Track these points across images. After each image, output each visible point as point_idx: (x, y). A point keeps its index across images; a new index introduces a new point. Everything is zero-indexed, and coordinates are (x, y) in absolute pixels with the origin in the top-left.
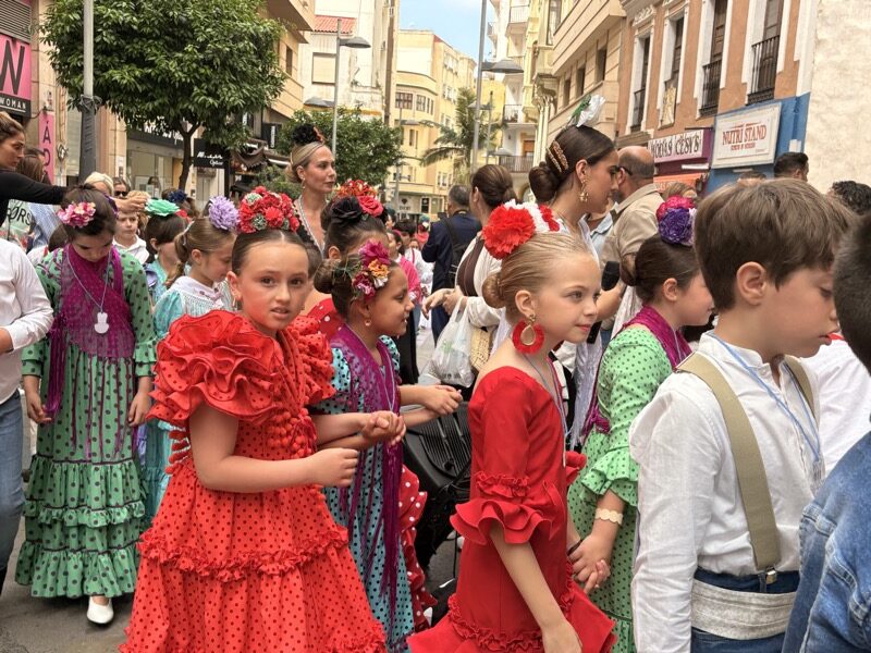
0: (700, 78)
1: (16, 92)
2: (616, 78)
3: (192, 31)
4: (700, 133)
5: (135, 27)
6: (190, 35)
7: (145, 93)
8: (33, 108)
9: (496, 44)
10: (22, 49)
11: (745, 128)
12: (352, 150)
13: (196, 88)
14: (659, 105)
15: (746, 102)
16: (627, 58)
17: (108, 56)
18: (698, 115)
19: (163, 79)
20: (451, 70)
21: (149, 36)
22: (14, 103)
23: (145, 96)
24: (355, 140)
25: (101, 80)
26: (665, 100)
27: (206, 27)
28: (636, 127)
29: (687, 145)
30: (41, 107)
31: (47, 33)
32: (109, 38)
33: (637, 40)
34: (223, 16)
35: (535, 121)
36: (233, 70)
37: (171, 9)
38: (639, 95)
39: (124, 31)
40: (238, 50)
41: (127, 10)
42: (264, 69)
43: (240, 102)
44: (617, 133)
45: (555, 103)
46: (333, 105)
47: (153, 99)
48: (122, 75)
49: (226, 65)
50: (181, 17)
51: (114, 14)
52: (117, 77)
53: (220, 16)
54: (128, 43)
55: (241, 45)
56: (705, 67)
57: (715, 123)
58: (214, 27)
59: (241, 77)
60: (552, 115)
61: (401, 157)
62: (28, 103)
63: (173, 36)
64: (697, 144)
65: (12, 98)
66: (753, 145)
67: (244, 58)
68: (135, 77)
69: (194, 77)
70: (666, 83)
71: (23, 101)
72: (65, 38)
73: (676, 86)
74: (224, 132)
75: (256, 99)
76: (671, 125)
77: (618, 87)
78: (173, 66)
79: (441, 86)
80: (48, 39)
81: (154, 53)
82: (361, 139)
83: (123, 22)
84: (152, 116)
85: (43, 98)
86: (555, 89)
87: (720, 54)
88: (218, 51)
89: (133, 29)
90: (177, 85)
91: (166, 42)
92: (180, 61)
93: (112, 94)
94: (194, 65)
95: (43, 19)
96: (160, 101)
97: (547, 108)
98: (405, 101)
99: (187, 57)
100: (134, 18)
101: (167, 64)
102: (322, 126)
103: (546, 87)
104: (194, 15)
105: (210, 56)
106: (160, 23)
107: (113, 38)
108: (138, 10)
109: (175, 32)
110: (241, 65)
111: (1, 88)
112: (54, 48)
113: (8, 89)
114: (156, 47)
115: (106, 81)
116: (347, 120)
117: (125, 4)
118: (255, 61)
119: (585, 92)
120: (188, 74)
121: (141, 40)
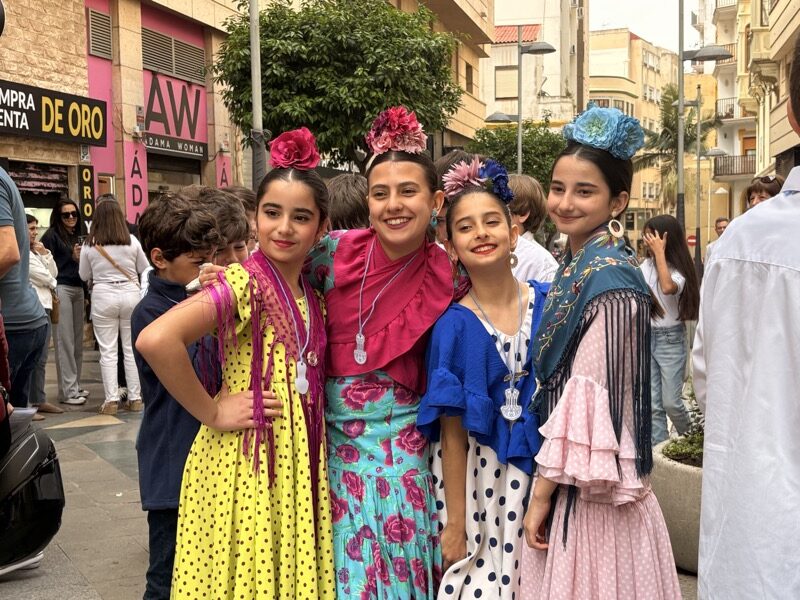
1: (193, 137)
3: (362, 54)
5: (304, 56)
6: (361, 58)
7: (317, 123)
8: (210, 152)
10: (198, 92)
13: (367, 114)
17: (279, 89)
19: (334, 107)
20: (652, 68)
21: (318, 64)
23: (317, 127)
25: (273, 114)
27: (375, 48)
30: (218, 149)
31: (220, 73)
32: (278, 70)
34: (393, 35)
35: (755, 114)
36: (406, 90)
37: (339, 33)
39: (294, 62)
40: (410, 67)
41: (295, 39)
42: (438, 86)
46: (517, 118)
47: (325, 129)
48: (292, 107)
49: (398, 85)
50: (349, 41)
51: (282, 44)
52: (288, 109)
53: (390, 35)
54: (298, 74)
55: (413, 62)
58: (384, 47)
59: (414, 97)
60: (774, 104)
62: (205, 146)
63: (343, 62)
65: (189, 142)
67: (416, 76)
68: (307, 108)
69: (366, 102)
71: (200, 144)
72: (237, 76)
75: (431, 118)
78: (343, 91)
79: (641, 86)
80: (221, 79)
81: (321, 79)
83: (292, 52)
84: (325, 148)
85: (220, 140)
86: (776, 75)
88: (388, 72)
89: (301, 58)
90: (349, 111)
91: (336, 68)
92: (351, 86)
94: (365, 89)
95: (216, 59)
96: (333, 130)
97: (767, 98)
99: (357, 81)
100: (303, 47)
101: (338, 91)
102: (506, 143)
103: (764, 74)
104: (363, 36)
105: (381, 77)
106: (329, 49)
107: (283, 70)
108: (306, 38)
109: (344, 57)
110: (413, 84)
111: (179, 134)
112: (227, 87)
113: (186, 134)
114: (326, 74)
115: (278, 115)
116: (533, 134)
117: (293, 34)
118: (428, 78)
120: (360, 99)
121: (310, 69)
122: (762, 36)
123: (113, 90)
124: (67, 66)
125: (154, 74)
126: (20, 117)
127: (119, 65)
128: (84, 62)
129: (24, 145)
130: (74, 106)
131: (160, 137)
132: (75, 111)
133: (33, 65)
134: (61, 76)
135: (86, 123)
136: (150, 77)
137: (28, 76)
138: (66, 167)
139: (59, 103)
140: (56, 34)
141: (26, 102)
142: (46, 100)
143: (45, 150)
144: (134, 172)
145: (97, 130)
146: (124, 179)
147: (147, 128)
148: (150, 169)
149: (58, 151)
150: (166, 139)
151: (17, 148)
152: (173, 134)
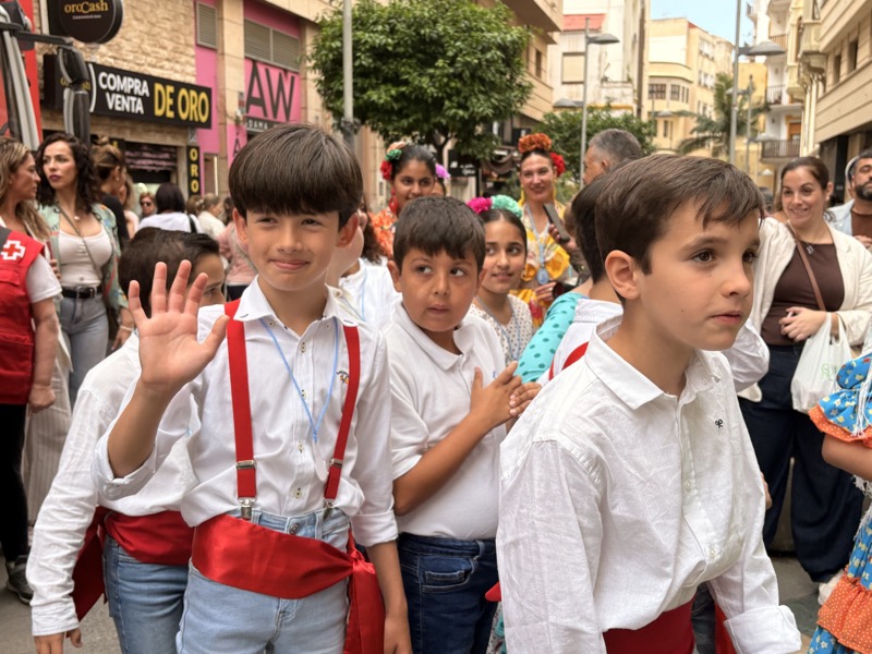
1: (288, 118)
3: (442, 46)
5: (390, 48)
6: (441, 50)
7: (401, 110)
9: (756, 23)
10: (293, 78)
13: (447, 103)
17: (366, 78)
19: (417, 97)
20: (707, 56)
21: (402, 56)
23: (401, 114)
25: (361, 102)
27: (456, 41)
31: (314, 62)
32: (366, 61)
34: (471, 29)
35: (802, 101)
36: (482, 81)
37: (422, 27)
39: (380, 53)
40: (487, 60)
41: (382, 32)
42: (512, 77)
43: (490, 112)
45: (824, 81)
46: (580, 105)
47: (407, 116)
48: (379, 96)
49: (476, 76)
50: (432, 34)
51: (371, 38)
52: (375, 97)
53: (469, 29)
54: (384, 64)
55: (489, 56)
58: (463, 41)
59: (490, 87)
60: (820, 94)
61: (654, 150)
63: (426, 53)
69: (446, 92)
72: (329, 65)
74: (475, 142)
75: (505, 107)
78: (425, 82)
79: (696, 73)
80: (314, 68)
81: (407, 71)
83: (379, 45)
84: (408, 132)
86: (824, 66)
88: (467, 64)
89: (387, 50)
90: (430, 100)
91: (419, 60)
92: (432, 76)
93: (370, 114)
94: (445, 80)
95: (310, 49)
96: (415, 117)
97: (814, 87)
98: (658, 91)
99: (438, 72)
100: (390, 41)
101: (420, 81)
102: (571, 127)
103: (813, 65)
104: (444, 30)
105: (460, 69)
106: (413, 42)
107: (370, 61)
108: (393, 31)
109: (426, 50)
110: (490, 75)
111: (275, 113)
112: (319, 76)
113: (281, 117)
114: (411, 67)
115: (365, 102)
116: (597, 118)
117: (380, 28)
118: (503, 70)
119: (859, 67)
120: (440, 89)
121: (395, 60)
122: (814, 29)
123: (218, 76)
124: (177, 55)
125: (254, 62)
126: (136, 103)
127: (223, 54)
128: (192, 51)
129: (140, 127)
130: (183, 92)
131: (258, 120)
132: (184, 98)
133: (147, 54)
134: (172, 64)
135: (193, 107)
136: (250, 64)
137: (143, 65)
138: (175, 147)
139: (170, 89)
140: (168, 25)
141: (141, 89)
142: (158, 87)
143: (157, 132)
145: (203, 113)
146: (226, 158)
147: (247, 111)
149: (169, 133)
150: (264, 121)
151: (133, 131)
152: (270, 117)
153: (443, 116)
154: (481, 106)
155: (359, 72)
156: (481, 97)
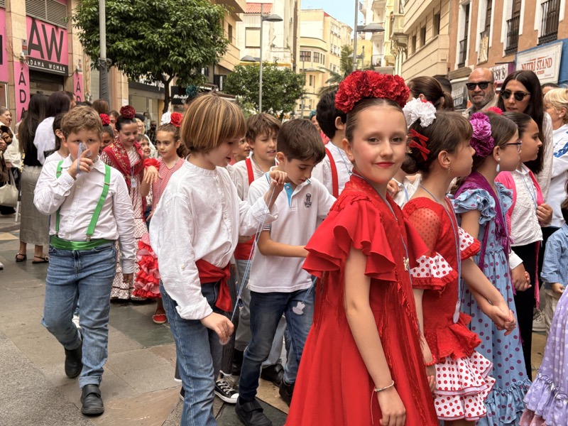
0: (505, 29)
1: (59, 60)
2: (447, 33)
3: (168, 14)
4: (506, 66)
5: (131, 14)
6: (166, 17)
7: (139, 56)
8: (70, 71)
9: (365, 15)
10: (62, 32)
11: (537, 61)
12: (272, 90)
13: (171, 52)
14: (477, 49)
15: (538, 43)
16: (454, 18)
17: (115, 33)
18: (504, 54)
19: (150, 47)
20: (336, 34)
21: (141, 19)
22: (58, 67)
23: (139, 58)
24: (274, 83)
25: (111, 49)
26: (481, 45)
27: (176, 12)
28: (462, 65)
29: (497, 75)
30: (75, 69)
31: (77, 21)
32: (115, 22)
33: (461, 6)
34: (187, 4)
35: (393, 65)
36: (195, 39)
37: (154, 1)
38: (463, 43)
39: (124, 17)
40: (197, 25)
41: (126, 3)
42: (214, 37)
43: (200, 59)
44: (449, 69)
45: (406, 52)
46: (259, 60)
47: (144, 60)
48: (124, 45)
49: (190, 35)
50: (161, 6)
51: (118, 6)
52: (121, 46)
53: (185, 4)
54: (127, 25)
55: (199, 22)
56: (508, 21)
57: (516, 58)
58: (181, 11)
59: (200, 43)
60: (404, 60)
61: (305, 93)
62: (66, 67)
63: (156, 19)
64: (504, 74)
65: (56, 64)
66: (543, 72)
67: (201, 31)
68: (133, 46)
69: (170, 44)
70: (481, 34)
71: (63, 66)
72: (88, 24)
73: (488, 35)
74: (190, 79)
75: (210, 57)
76: (486, 62)
77: (448, 39)
78: (156, 37)
79: (329, 45)
80: (78, 25)
81: (144, 30)
82: (278, 82)
83: (124, 11)
84: (144, 72)
85: (76, 64)
86: (406, 43)
87: (519, 12)
88: (184, 26)
89: (129, 15)
90: (159, 49)
91: (152, 22)
92: (160, 34)
93: (118, 58)
94: (170, 36)
95: (74, 13)
96: (149, 61)
97: (401, 56)
98: (306, 56)
99: (165, 31)
100: (131, 8)
101: (152, 37)
102: (253, 75)
103: (400, 41)
104: (169, 4)
105: (180, 30)
106: (147, 10)
107: (118, 22)
109: (156, 16)
110: (200, 35)
111: (50, 58)
112: (82, 31)
113: (54, 59)
114: (145, 26)
115: (114, 49)
116: (268, 70)
118: (208, 32)
119: (426, 43)
120: (166, 42)
121: (135, 22)
122: (400, 19)
123: (6, 27)
125: (33, 19)
127: (10, 12)
131: (37, 60)
136: (31, 21)
144: (20, 81)
146: (14, 85)
147: (29, 54)
148: (31, 80)
150: (41, 61)
152: (46, 58)
153: (169, 61)
154: (195, 55)
155: (111, 29)
156: (194, 49)
